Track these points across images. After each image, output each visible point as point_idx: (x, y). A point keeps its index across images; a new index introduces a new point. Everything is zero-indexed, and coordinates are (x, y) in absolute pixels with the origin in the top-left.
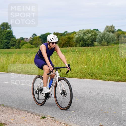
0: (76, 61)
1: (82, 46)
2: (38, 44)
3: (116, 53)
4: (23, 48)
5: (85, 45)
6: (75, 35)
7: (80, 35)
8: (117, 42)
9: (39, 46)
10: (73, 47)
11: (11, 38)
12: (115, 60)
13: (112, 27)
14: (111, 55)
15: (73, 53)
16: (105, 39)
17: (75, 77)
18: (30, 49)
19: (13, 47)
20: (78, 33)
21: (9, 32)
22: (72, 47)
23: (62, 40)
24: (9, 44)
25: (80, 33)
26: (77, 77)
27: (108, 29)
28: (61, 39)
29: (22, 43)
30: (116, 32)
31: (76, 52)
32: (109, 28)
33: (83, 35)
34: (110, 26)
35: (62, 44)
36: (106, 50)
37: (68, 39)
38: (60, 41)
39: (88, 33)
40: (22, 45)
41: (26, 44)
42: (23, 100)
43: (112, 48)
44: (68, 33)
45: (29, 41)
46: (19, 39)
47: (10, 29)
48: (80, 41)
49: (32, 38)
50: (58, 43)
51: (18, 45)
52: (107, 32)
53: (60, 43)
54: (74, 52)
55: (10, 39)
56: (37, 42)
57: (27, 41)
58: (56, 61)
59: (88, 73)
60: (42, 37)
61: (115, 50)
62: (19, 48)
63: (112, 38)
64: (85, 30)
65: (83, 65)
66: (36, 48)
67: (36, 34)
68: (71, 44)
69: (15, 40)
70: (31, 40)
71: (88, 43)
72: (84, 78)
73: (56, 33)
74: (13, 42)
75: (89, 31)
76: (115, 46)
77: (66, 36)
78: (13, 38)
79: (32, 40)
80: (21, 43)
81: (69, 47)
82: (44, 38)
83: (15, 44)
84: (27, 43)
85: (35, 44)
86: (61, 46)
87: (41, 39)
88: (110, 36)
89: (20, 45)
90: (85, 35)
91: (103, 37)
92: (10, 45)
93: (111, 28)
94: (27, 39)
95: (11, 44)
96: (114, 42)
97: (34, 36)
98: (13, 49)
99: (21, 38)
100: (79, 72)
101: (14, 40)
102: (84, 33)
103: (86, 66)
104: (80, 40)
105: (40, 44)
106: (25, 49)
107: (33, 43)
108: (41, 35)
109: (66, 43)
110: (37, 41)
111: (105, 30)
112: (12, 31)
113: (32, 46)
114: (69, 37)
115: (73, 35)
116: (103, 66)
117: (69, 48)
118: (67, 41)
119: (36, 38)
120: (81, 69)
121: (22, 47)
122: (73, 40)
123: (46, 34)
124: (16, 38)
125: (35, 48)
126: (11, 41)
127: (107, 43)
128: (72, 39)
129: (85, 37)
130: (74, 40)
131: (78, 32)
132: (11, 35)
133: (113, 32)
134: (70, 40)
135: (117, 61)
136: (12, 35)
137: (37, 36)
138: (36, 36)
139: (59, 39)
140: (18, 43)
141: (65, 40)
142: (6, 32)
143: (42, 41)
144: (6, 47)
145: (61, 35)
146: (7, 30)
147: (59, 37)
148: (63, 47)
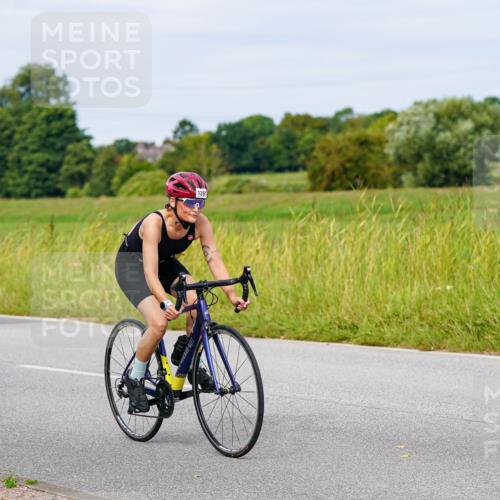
0: (398, 261)
1: (431, 182)
2: (205, 171)
4: (130, 195)
5: (443, 176)
6: (391, 126)
7: (414, 130)
10: (383, 186)
11: (69, 141)
15: (383, 221)
17: (396, 343)
20: (406, 120)
21: (59, 112)
22: (376, 186)
23: (329, 154)
24: (59, 175)
25: (415, 115)
26: (403, 339)
28: (323, 148)
29: (124, 168)
31: (397, 215)
33: (434, 129)
35: (328, 173)
37: (357, 148)
38: (315, 157)
39: (454, 115)
40: (124, 180)
41: (142, 174)
44: (355, 117)
45: (160, 157)
46: (109, 147)
47: (62, 99)
48: (419, 157)
49: (175, 145)
50: (304, 168)
51: (102, 180)
53: (317, 167)
54: (389, 216)
55: (63, 149)
56: (200, 164)
57: (150, 160)
58: (295, 261)
59: (462, 323)
60: (226, 136)
62: (111, 194)
64: (442, 103)
65: (435, 281)
68: (374, 176)
69: (89, 155)
70: (168, 155)
71: (460, 167)
72: (438, 348)
73: (298, 116)
74: (78, 163)
75: (459, 107)
77: (350, 133)
78: (78, 140)
79: (172, 155)
80: (120, 170)
81: (362, 189)
82: (235, 142)
83: (89, 171)
84: (148, 168)
86: (321, 182)
87: (219, 147)
89: (116, 180)
90: (440, 126)
92: (61, 178)
94: (147, 146)
95: (66, 174)
97: (185, 133)
98: (80, 197)
99: (118, 142)
100: (417, 318)
101: (83, 150)
102: (439, 118)
103: (448, 287)
104: (415, 151)
105: (216, 175)
106: (141, 199)
108: (221, 128)
109: (345, 170)
110: (199, 156)
112: (75, 108)
114: (363, 139)
115: (382, 127)
117: (362, 195)
118: (349, 160)
119: (195, 144)
120: (426, 299)
121: (124, 188)
122: (381, 152)
123: (249, 124)
124: (92, 142)
126: (68, 158)
128: (377, 148)
129: (445, 136)
130: (389, 150)
131: (405, 114)
132: (67, 127)
134: (370, 155)
136: (74, 125)
137: (201, 133)
138: (192, 135)
139: (313, 149)
140: (104, 168)
141: (344, 151)
142: (44, 114)
143: (227, 156)
144: (43, 189)
145: (324, 126)
146: (47, 101)
147: (309, 136)
148: (329, 188)
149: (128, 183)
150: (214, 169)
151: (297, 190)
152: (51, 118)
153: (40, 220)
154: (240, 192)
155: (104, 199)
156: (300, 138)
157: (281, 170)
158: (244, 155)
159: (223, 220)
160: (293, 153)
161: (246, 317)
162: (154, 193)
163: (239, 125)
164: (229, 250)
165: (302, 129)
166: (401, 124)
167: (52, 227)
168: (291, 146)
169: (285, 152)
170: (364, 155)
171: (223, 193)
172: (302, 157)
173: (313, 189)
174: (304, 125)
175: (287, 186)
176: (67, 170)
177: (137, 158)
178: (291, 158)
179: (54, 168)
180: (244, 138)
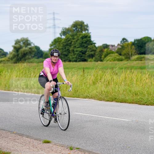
2: (130, 54)
4: (107, 61)
9: (131, 58)
11: (88, 44)
18: (118, 62)
19: (91, 59)
21: (86, 35)
24: (86, 55)
29: (105, 53)
40: (105, 56)
41: (111, 55)
42: (108, 141)
45: (116, 49)
46: (101, 46)
47: (87, 31)
49: (121, 46)
51: (99, 56)
55: (87, 47)
56: (129, 52)
57: (113, 50)
60: (137, 43)
62: (101, 61)
66: (128, 60)
67: (127, 39)
69: (94, 49)
70: (119, 49)
74: (91, 51)
78: (91, 44)
79: (120, 49)
80: (104, 54)
82: (139, 45)
83: (95, 54)
84: (113, 53)
85: (125, 54)
87: (134, 46)
89: (103, 56)
92: (86, 56)
94: (112, 46)
95: (88, 55)
97: (124, 42)
98: (92, 61)
99: (104, 45)
101: (93, 47)
105: (134, 55)
106: (111, 62)
107: (123, 53)
108: (135, 41)
110: (129, 49)
112: (90, 34)
113: (121, 57)
119: (127, 45)
121: (105, 59)
123: (143, 39)
124: (96, 45)
125: (126, 60)
126: (88, 50)
132: (88, 40)
136: (90, 41)
137: (129, 42)
138: (127, 43)
140: (100, 53)
142: (81, 36)
143: (137, 49)
144: (81, 59)
146: (82, 32)
149: (106, 57)
150: (133, 53)
152: (83, 38)
153: (80, 69)
154: (141, 60)
155: (99, 62)
158: (142, 49)
159: (136, 69)
161: (143, 99)
162: (114, 60)
163: (141, 39)
164: (138, 78)
167: (84, 71)
171: (136, 61)
176: (88, 53)
177: (109, 49)
179: (84, 53)
180: (142, 44)
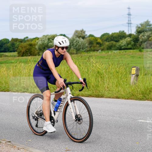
3: (86, 63)
6: (37, 41)
7: (43, 42)
8: (88, 49)
10: (36, 55)
12: (86, 72)
13: (83, 31)
14: (80, 65)
16: (74, 46)
20: (41, 40)
23: (22, 48)
25: (43, 38)
27: (77, 34)
28: (21, 46)
30: (87, 37)
32: (79, 33)
33: (48, 42)
34: (80, 31)
35: (22, 52)
36: (75, 59)
37: (29, 46)
38: (19, 49)
39: (53, 38)
43: (81, 57)
44: (29, 39)
50: (17, 51)
52: (76, 37)
53: (19, 51)
58: (13, 73)
61: (85, 59)
63: (82, 44)
64: (50, 36)
68: (33, 53)
73: (15, 39)
76: (86, 54)
77: (27, 43)
81: (30, 56)
86: (21, 54)
88: (80, 42)
90: (49, 41)
91: (72, 44)
93: (81, 32)
96: (84, 50)
102: (49, 39)
104: (44, 47)
109: (26, 52)
111: (74, 35)
115: (36, 41)
116: (71, 78)
117: (30, 58)
118: (27, 49)
122: (35, 47)
127: (77, 51)
129: (50, 44)
130: (37, 47)
131: (41, 38)
133: (83, 38)
134: (32, 48)
135: (87, 73)
139: (19, 47)
141: (26, 47)
145: (21, 41)
147: (18, 44)
148: (22, 56)
151: (15, 56)
156: (16, 44)
157: (11, 52)
160: (14, 48)
165: (16, 42)
166: (40, 41)
168: (13, 46)
169: (12, 47)
170: (31, 48)
172: (16, 48)
173: (18, 56)
174: (16, 41)
175: (13, 55)
178: (13, 49)
